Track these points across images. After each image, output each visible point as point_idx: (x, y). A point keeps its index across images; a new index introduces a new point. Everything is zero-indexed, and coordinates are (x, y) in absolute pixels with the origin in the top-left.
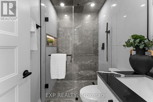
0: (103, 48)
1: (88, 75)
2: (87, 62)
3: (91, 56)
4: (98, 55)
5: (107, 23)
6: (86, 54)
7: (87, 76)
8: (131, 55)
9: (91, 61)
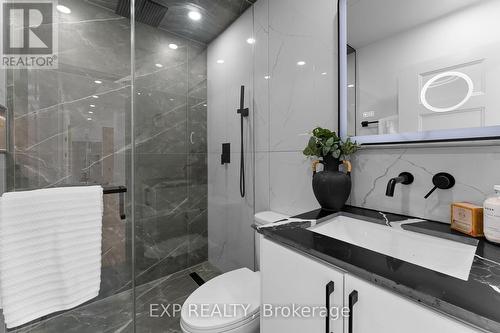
0: (226, 158)
1: (174, 254)
2: (171, 208)
3: (185, 185)
4: (206, 182)
5: (243, 88)
6: (167, 179)
7: (171, 258)
8: (315, 172)
9: (186, 203)
